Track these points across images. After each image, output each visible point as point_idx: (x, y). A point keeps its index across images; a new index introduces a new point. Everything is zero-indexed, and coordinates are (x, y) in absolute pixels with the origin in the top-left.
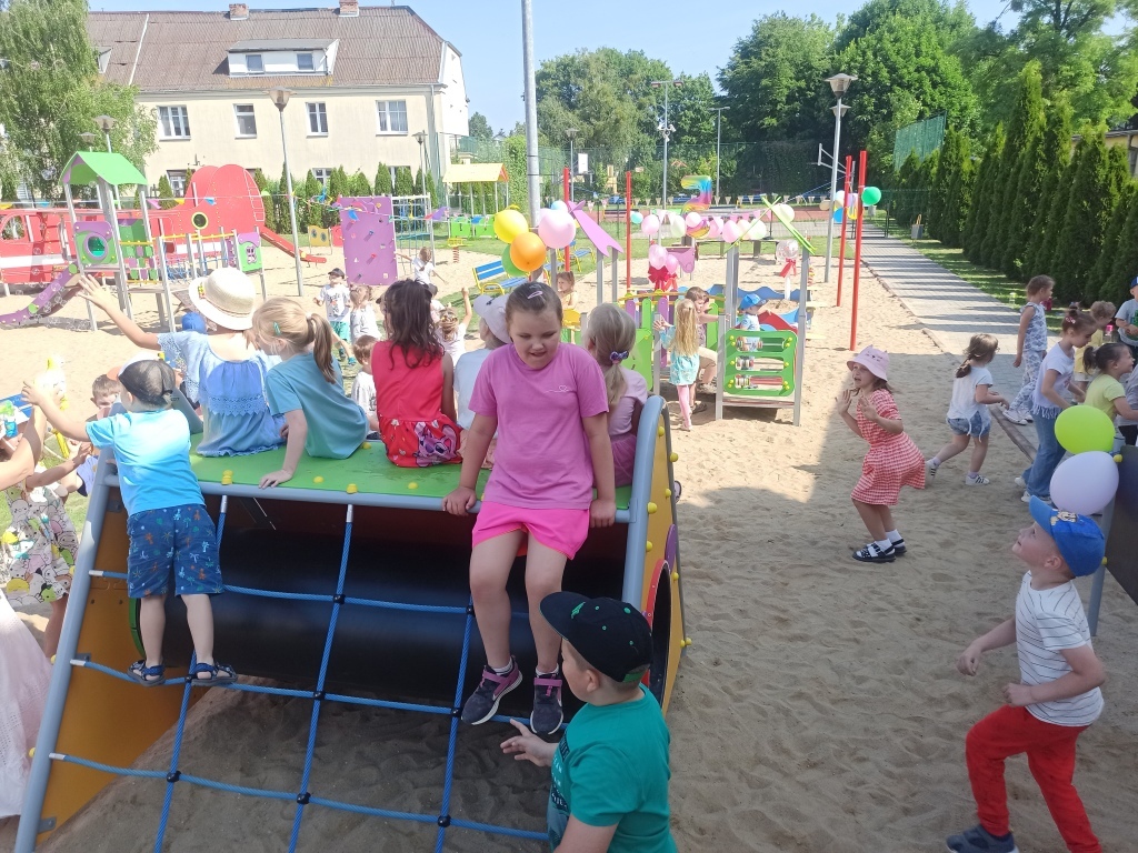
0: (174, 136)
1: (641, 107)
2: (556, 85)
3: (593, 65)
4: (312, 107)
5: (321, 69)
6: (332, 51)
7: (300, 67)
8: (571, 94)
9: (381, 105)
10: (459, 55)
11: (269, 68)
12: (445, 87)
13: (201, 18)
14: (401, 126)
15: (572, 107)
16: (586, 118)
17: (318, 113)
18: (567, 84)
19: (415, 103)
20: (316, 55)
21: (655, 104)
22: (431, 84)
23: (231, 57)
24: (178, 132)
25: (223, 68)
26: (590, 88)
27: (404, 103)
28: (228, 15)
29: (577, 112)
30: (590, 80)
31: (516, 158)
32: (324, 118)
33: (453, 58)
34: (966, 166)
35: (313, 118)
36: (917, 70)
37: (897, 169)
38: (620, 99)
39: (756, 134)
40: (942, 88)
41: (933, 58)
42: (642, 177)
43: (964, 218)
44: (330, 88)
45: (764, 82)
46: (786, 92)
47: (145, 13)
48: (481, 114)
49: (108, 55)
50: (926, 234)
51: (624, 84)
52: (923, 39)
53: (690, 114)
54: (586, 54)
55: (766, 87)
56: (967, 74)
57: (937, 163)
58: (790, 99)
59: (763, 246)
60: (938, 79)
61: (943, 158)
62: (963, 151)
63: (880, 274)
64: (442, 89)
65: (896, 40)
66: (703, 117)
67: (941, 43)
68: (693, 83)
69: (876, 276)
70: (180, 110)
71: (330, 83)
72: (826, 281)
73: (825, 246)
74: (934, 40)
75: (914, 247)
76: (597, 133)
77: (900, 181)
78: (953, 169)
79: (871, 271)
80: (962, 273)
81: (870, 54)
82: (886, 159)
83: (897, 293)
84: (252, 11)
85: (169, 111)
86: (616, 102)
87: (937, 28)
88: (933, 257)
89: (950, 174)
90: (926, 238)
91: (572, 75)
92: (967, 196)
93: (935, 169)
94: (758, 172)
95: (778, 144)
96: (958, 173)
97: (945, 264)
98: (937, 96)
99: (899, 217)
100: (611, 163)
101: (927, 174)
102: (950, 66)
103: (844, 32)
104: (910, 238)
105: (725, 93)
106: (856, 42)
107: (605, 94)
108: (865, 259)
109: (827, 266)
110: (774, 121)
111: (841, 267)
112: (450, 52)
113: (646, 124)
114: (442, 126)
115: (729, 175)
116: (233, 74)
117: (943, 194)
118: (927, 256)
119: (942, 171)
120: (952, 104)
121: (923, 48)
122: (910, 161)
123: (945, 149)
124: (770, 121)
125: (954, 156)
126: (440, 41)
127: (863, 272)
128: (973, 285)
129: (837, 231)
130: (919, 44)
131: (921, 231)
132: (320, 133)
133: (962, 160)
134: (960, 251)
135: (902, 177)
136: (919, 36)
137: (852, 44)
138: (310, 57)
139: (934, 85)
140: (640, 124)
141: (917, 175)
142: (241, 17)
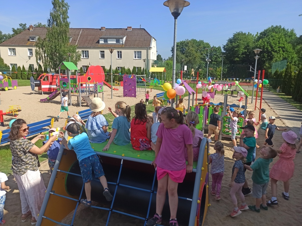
0: (85, 58)
1: (202, 54)
2: (180, 48)
3: (190, 43)
4: (118, 52)
5: (122, 43)
6: (124, 39)
7: (116, 42)
8: (183, 50)
9: (135, 52)
10: (156, 40)
11: (109, 42)
12: (152, 48)
13: (94, 30)
14: (140, 57)
15: (183, 54)
16: (187, 56)
17: (120, 53)
18: (182, 48)
19: (144, 52)
20: (120, 40)
21: (206, 53)
22: (148, 48)
23: (100, 39)
24: (86, 57)
25: (98, 42)
26: (189, 49)
27: (141, 52)
28: (100, 29)
29: (185, 55)
30: (189, 47)
31: (168, 66)
32: (121, 55)
33: (154, 41)
34: (293, 74)
35: (118, 55)
36: (279, 47)
37: (273, 73)
38: (196, 52)
39: (233, 62)
40: (286, 52)
41: (284, 44)
42: (201, 72)
43: (292, 88)
44: (123, 48)
45: (236, 49)
46: (242, 52)
47: (81, 29)
48: (160, 54)
49: (72, 38)
50: (281, 92)
51: (198, 48)
52: (281, 39)
53: (215, 56)
54: (188, 41)
55: (236, 50)
56: (294, 49)
57: (284, 73)
58: (243, 54)
59: (234, 92)
60: (285, 50)
61: (286, 71)
62: (292, 70)
63: (267, 102)
64: (151, 49)
65: (274, 39)
66: (218, 57)
67: (286, 41)
68: (216, 48)
69: (266, 102)
70: (87, 52)
71: (123, 46)
72: (252, 103)
73: (252, 93)
74: (284, 39)
75: (277, 95)
76: (190, 60)
77: (274, 77)
78: (289, 74)
79: (265, 101)
80: (292, 103)
81: (266, 43)
82: (270, 71)
83: (272, 108)
84: (106, 29)
85: (84, 51)
86: (195, 53)
87: (285, 37)
88: (283, 98)
89: (288, 75)
90: (281, 93)
91: (184, 46)
92: (293, 82)
93: (283, 74)
94: (233, 72)
95: (239, 65)
96: (291, 75)
97: (286, 101)
98: (284, 54)
99: (273, 86)
100: (193, 68)
101: (281, 75)
102: (289, 47)
103: (258, 37)
104: (276, 92)
105: (225, 52)
106: (262, 39)
107: (192, 51)
108: (263, 98)
109: (252, 99)
110: (238, 59)
111: (256, 99)
112: (153, 39)
113: (203, 58)
114: (150, 58)
115: (225, 72)
116: (100, 43)
117: (286, 81)
118: (281, 98)
119: (286, 75)
120: (289, 57)
121: (281, 42)
122: (276, 72)
123: (287, 69)
124: (237, 59)
125: (289, 71)
126: (151, 37)
127: (263, 101)
128: (295, 107)
129: (255, 89)
130: (280, 41)
131: (279, 91)
132: (120, 58)
133: (292, 72)
134: (291, 97)
135: (274, 76)
136: (279, 39)
137: (261, 40)
138: (119, 40)
139: (284, 51)
140: (201, 58)
141: (279, 75)
142: (104, 30)
